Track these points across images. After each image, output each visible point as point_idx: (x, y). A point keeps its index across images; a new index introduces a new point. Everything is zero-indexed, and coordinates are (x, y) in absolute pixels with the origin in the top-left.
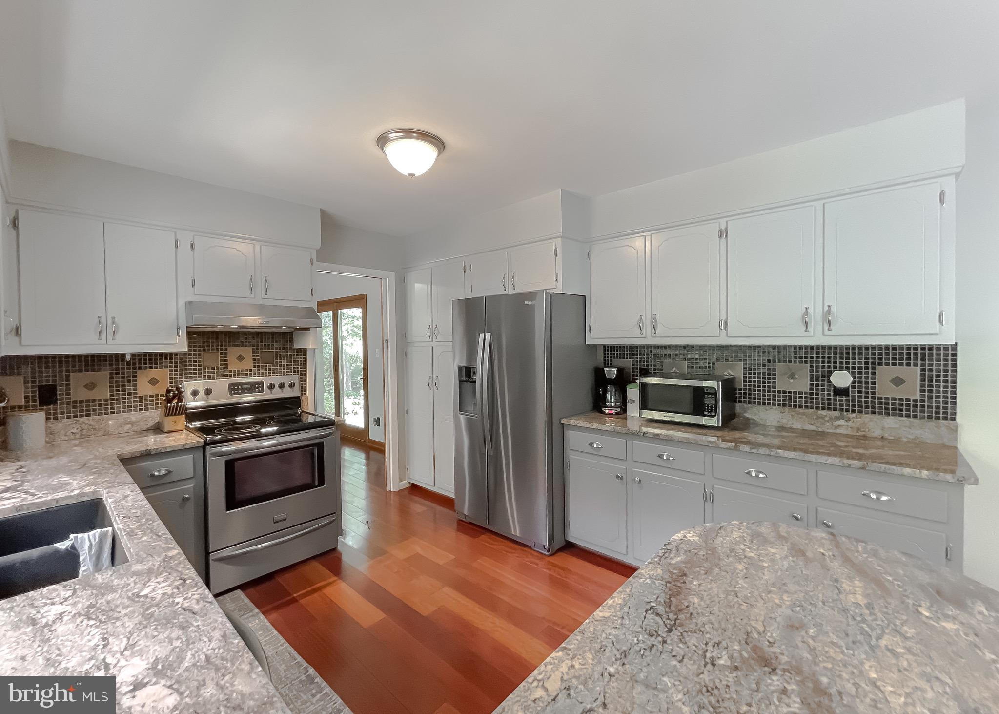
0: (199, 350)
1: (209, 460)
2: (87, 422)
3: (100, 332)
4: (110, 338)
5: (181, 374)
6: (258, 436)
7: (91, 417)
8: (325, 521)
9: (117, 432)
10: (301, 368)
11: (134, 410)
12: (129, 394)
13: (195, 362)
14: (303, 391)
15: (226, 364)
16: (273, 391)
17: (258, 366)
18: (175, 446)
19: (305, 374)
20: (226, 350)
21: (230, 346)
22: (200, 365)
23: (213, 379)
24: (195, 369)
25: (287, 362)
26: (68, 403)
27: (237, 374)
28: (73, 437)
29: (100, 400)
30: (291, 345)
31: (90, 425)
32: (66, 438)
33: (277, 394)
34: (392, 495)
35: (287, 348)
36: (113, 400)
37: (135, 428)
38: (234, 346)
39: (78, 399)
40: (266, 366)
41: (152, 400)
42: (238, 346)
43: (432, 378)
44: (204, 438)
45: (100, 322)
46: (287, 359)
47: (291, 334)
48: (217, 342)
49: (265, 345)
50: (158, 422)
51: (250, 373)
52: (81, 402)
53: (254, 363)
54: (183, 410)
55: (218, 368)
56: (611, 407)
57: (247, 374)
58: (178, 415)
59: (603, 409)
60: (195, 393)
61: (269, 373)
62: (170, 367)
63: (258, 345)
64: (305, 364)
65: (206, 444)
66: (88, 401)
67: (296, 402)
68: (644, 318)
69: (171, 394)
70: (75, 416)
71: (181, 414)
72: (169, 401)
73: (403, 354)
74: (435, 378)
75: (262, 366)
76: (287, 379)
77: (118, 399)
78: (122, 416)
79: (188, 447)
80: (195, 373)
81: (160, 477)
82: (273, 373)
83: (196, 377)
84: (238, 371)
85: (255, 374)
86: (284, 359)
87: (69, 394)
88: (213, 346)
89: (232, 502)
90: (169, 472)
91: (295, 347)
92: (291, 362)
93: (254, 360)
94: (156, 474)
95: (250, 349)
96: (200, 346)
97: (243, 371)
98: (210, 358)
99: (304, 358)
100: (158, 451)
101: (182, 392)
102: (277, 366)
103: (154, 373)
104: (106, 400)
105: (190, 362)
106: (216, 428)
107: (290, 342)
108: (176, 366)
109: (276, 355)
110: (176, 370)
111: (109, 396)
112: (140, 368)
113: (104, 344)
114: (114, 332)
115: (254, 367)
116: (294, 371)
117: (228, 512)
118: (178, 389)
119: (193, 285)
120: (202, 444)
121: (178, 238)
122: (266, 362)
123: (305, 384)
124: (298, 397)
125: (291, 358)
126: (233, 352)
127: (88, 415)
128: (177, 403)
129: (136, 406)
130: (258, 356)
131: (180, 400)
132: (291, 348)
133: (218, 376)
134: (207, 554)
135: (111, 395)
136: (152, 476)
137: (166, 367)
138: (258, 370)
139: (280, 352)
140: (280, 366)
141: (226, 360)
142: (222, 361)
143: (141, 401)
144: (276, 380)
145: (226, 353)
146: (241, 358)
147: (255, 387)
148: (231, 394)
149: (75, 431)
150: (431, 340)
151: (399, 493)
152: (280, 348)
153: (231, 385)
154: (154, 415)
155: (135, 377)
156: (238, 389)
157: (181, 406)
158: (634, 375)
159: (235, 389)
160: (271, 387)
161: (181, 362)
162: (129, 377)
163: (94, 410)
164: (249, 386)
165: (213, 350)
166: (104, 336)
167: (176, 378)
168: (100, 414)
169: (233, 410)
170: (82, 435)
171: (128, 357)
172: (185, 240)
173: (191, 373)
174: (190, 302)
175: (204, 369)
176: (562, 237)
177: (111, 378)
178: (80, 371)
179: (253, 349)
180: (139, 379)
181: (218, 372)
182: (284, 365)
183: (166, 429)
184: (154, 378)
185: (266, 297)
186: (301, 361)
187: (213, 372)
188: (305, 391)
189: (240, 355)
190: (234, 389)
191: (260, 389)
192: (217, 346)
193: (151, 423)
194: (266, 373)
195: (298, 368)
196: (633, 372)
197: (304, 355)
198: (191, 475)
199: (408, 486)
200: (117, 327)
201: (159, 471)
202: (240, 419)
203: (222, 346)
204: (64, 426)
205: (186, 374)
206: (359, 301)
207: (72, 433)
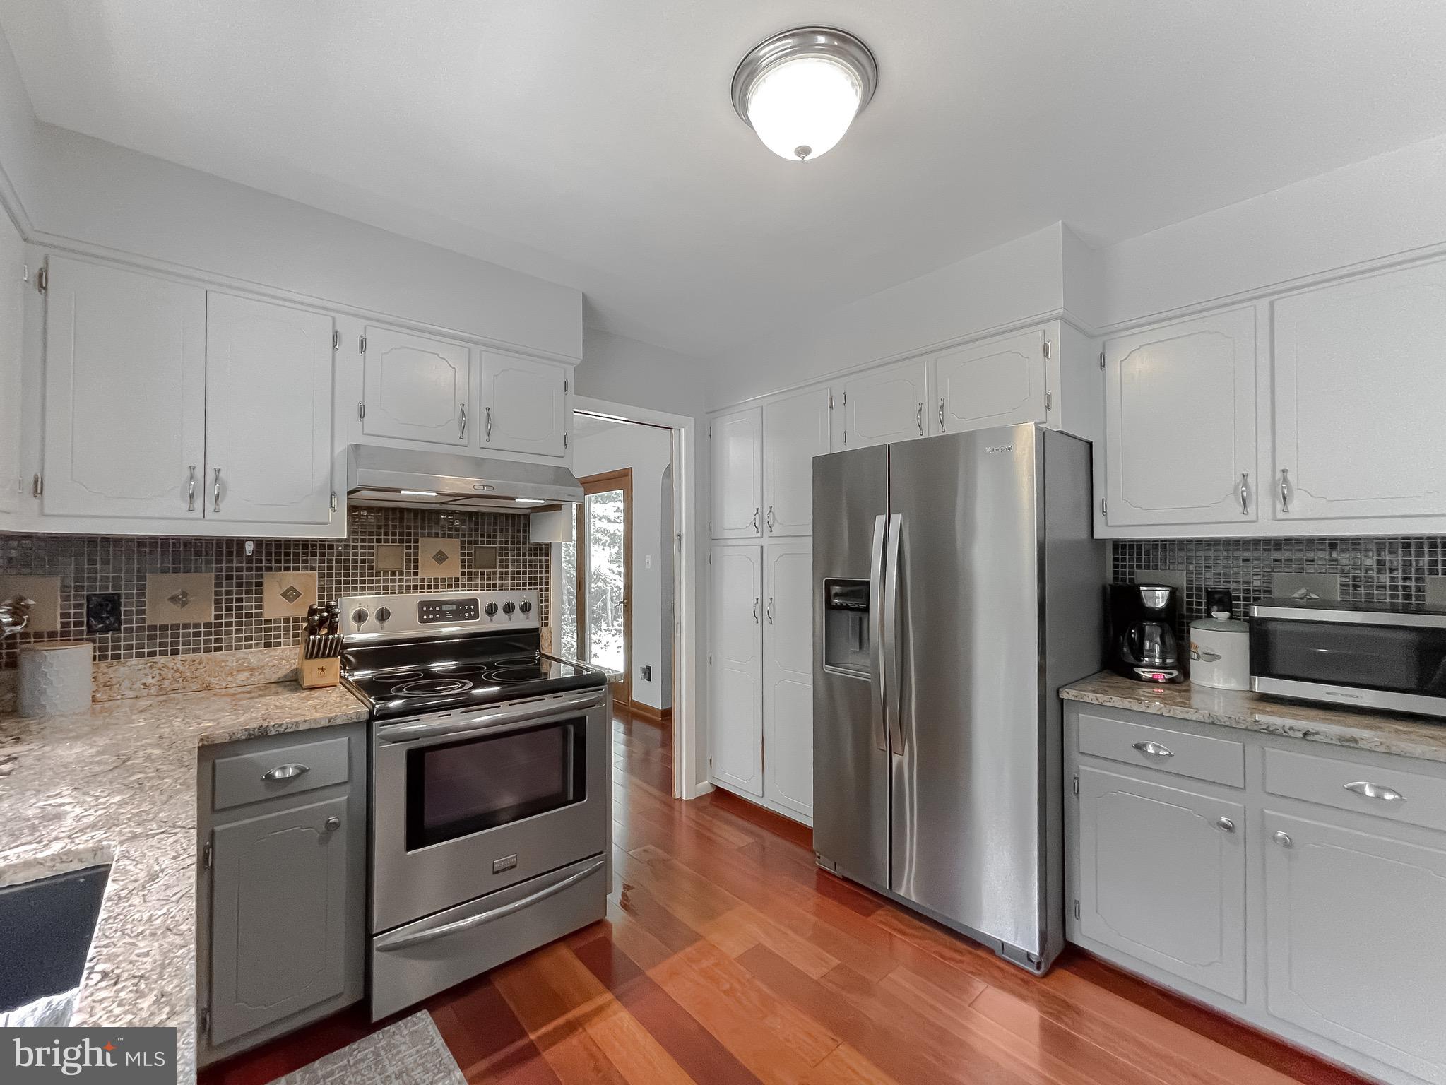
0: (371, 540)
1: (377, 749)
2: (171, 665)
3: (192, 496)
4: (210, 507)
5: (339, 582)
6: (467, 703)
7: (179, 657)
8: (586, 868)
9: (224, 685)
10: (541, 578)
11: (257, 644)
12: (249, 615)
13: (363, 561)
14: (545, 619)
15: (416, 567)
16: (495, 617)
17: (470, 573)
18: (315, 720)
19: (547, 590)
20: (416, 541)
21: (423, 535)
22: (371, 568)
23: (392, 593)
24: (362, 575)
25: (519, 567)
26: (139, 629)
27: (433, 585)
28: (145, 692)
29: (197, 626)
30: (525, 537)
31: (177, 671)
32: (132, 694)
33: (501, 623)
34: (684, 806)
35: (519, 543)
36: (220, 625)
37: (255, 679)
38: (429, 535)
39: (158, 623)
40: (482, 573)
41: (287, 628)
42: (437, 535)
43: (760, 602)
44: (369, 705)
45: (192, 477)
46: (519, 561)
47: (527, 517)
48: (402, 527)
49: (482, 536)
50: (297, 669)
51: (455, 584)
52: (163, 628)
53: (463, 567)
54: (339, 649)
55: (401, 574)
56: (1152, 666)
57: (450, 586)
58: (329, 656)
59: (1139, 671)
60: (360, 617)
61: (488, 585)
62: (321, 568)
63: (470, 536)
64: (547, 572)
65: (372, 717)
66: (176, 626)
67: (531, 638)
68: (1251, 480)
69: (316, 618)
70: (152, 654)
71: (334, 655)
72: (312, 630)
73: (707, 561)
74: (767, 602)
75: (476, 573)
76: (518, 597)
77: (229, 625)
78: (233, 655)
79: (339, 722)
80: (363, 582)
81: (285, 781)
82: (495, 585)
83: (363, 589)
84: (436, 580)
85: (463, 586)
86: (513, 561)
87: (143, 612)
88: (394, 534)
89: (418, 835)
90: (303, 771)
91: (532, 541)
92: (525, 567)
93: (463, 561)
94: (278, 774)
95: (458, 541)
96: (371, 533)
97: (443, 580)
98: (388, 557)
99: (547, 561)
100: (282, 730)
101: (335, 615)
102: (501, 573)
103: (291, 579)
104: (208, 625)
105: (355, 561)
106: (394, 684)
107: (525, 532)
108: (330, 568)
109: (501, 555)
110: (330, 575)
111: (213, 618)
112: (269, 569)
113: (200, 519)
114: (217, 497)
115: (463, 573)
116: (530, 584)
117: (409, 853)
118: (329, 608)
119: (362, 416)
120: (365, 717)
121: (338, 329)
122: (482, 567)
123: (547, 607)
124: (536, 630)
125: (525, 561)
126: (428, 546)
127: (175, 652)
128: (327, 635)
129: (259, 638)
130: (470, 555)
131: (333, 629)
132: (524, 543)
133: (401, 587)
134: (369, 937)
135: (217, 617)
136: (269, 777)
137: (313, 569)
138: (470, 579)
139: (507, 549)
140: (507, 573)
141: (416, 561)
142: (408, 561)
143: (268, 630)
144: (499, 597)
145: (416, 548)
146: (441, 557)
147: (464, 610)
148: (422, 621)
149: (149, 681)
150: (759, 535)
151: (697, 803)
152: (507, 543)
153: (422, 604)
154: (288, 656)
155: (259, 584)
156: (434, 613)
157: (333, 640)
158: (1190, 603)
159: (430, 612)
160: (491, 610)
161: (338, 561)
162: (249, 584)
163: (185, 644)
164: (454, 607)
165: (393, 541)
166: (198, 504)
167: (330, 589)
168: (196, 651)
169: (424, 650)
170: (161, 689)
171: (249, 548)
172: (351, 331)
173: (355, 582)
174: (357, 447)
175: (378, 574)
176: (1063, 319)
177: (218, 585)
178: (164, 571)
179: (463, 542)
180: (265, 587)
181: (401, 581)
182: (513, 573)
183: (306, 683)
184: (292, 589)
185: (488, 445)
186: (542, 567)
187: (393, 581)
188: (547, 618)
189: (440, 552)
190: (428, 613)
191: (472, 613)
192: (401, 534)
193: (285, 670)
194: (482, 585)
195: (536, 578)
196: (1189, 596)
197: (547, 555)
198: (344, 778)
199: (711, 790)
200: (224, 488)
201: (283, 769)
202: (437, 666)
203: (409, 534)
204: (131, 671)
205: (347, 582)
206: (618, 480)
207: (144, 684)
